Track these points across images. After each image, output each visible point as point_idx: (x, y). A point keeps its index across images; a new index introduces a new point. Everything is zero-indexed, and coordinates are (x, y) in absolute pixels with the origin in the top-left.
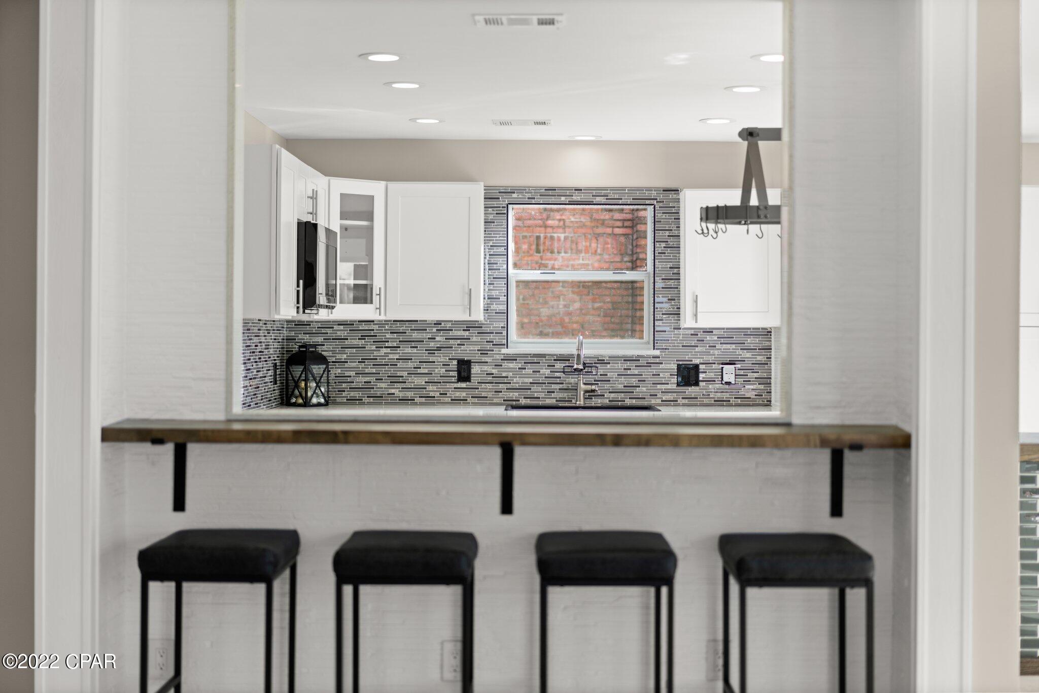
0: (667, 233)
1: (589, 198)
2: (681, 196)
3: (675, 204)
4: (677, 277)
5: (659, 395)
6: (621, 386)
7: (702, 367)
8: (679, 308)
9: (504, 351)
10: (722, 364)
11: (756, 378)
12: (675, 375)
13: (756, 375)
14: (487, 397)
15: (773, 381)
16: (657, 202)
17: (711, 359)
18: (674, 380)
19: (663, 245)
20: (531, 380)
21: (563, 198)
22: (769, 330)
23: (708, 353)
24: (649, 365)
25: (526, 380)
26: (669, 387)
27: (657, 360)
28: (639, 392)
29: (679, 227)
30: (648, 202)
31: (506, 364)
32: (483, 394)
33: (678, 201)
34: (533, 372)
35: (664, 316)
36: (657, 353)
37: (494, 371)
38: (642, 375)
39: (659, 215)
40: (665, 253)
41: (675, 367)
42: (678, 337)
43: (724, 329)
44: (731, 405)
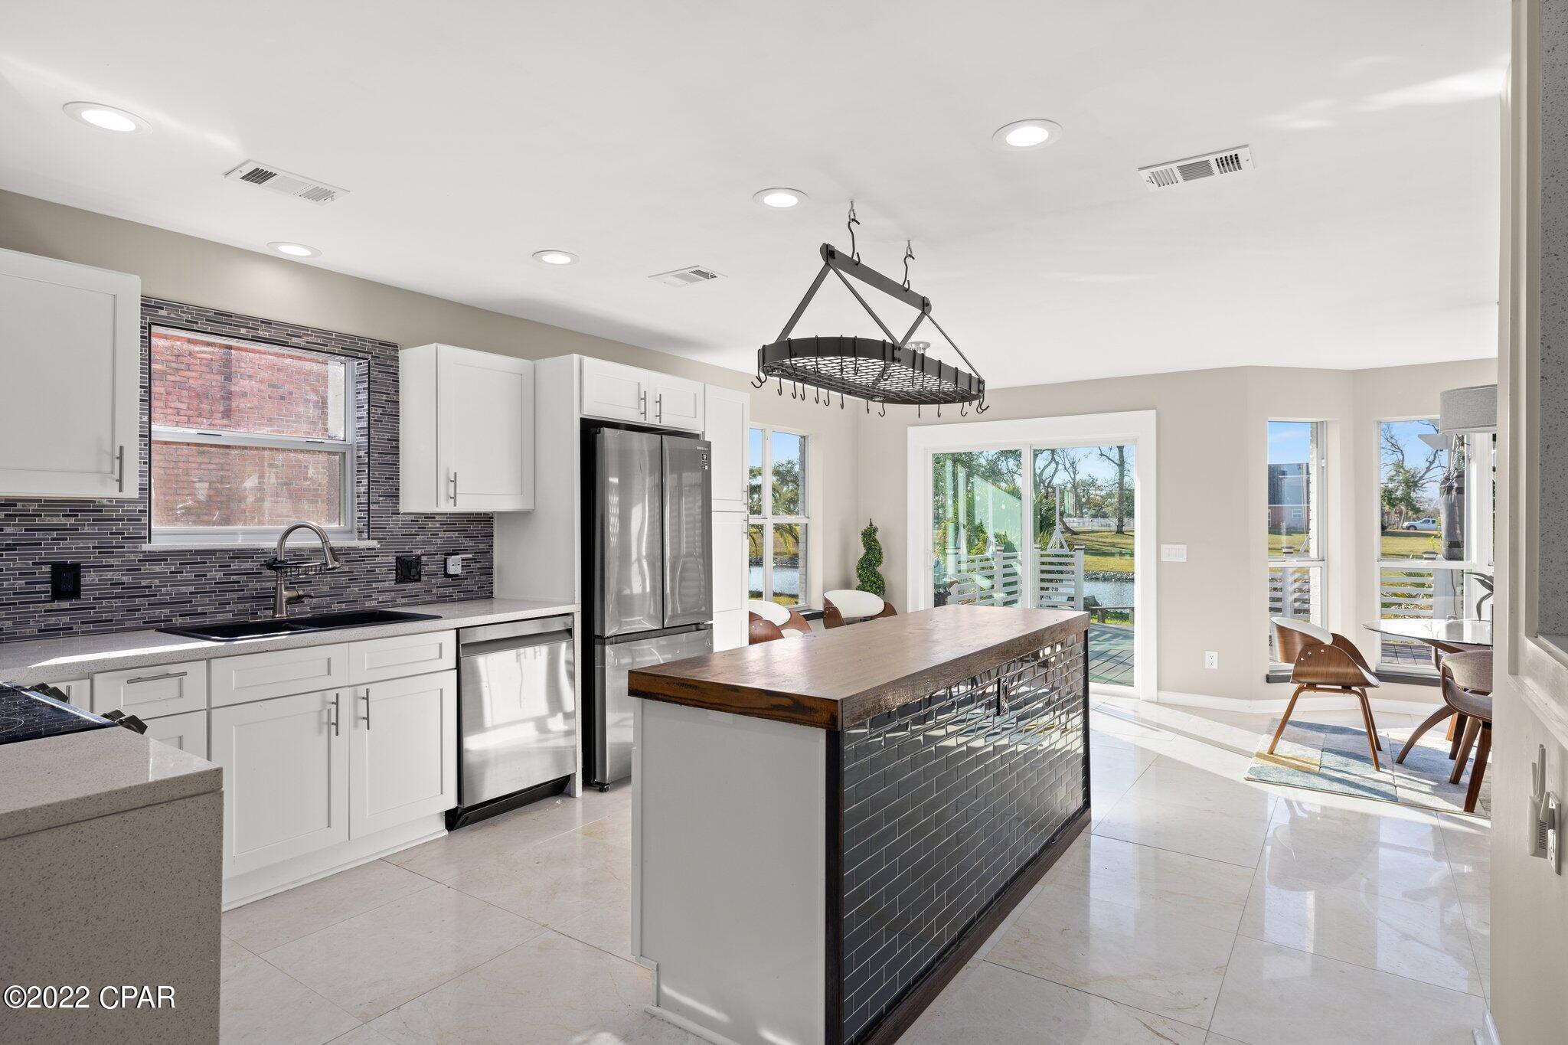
0: (384, 397)
1: (283, 337)
2: (401, 354)
3: (393, 363)
4: (395, 451)
5: (374, 596)
6: (326, 588)
7: (424, 558)
8: (398, 489)
9: (146, 547)
10: (446, 554)
11: (479, 568)
12: (393, 570)
13: (478, 565)
14: (112, 621)
15: (495, 571)
16: (372, 357)
17: (432, 549)
18: (393, 576)
19: (380, 411)
20: (192, 589)
21: (243, 331)
22: (491, 515)
23: (429, 543)
24: (362, 559)
25: (183, 589)
26: (386, 584)
27: (373, 553)
28: (349, 594)
29: (398, 391)
30: (360, 355)
31: (147, 567)
32: (104, 616)
33: (396, 359)
34: (195, 576)
35: (381, 498)
36: (374, 544)
37: (125, 579)
38: (353, 572)
39: (374, 373)
40: (382, 421)
41: (393, 560)
42: (397, 524)
43: (446, 514)
44: (454, 601)
